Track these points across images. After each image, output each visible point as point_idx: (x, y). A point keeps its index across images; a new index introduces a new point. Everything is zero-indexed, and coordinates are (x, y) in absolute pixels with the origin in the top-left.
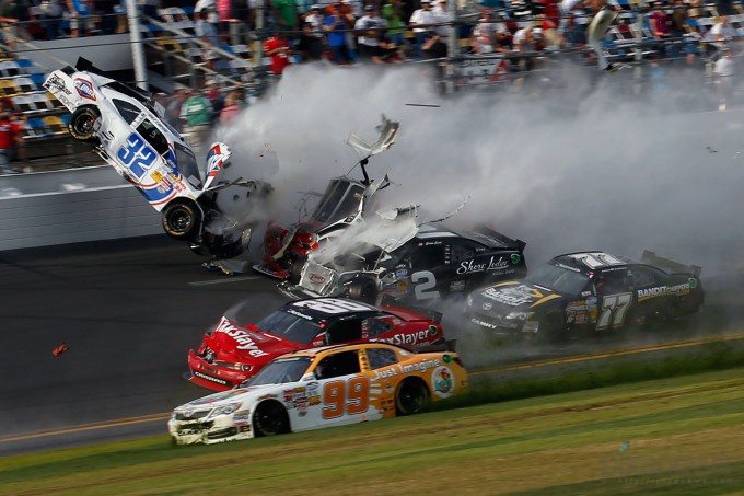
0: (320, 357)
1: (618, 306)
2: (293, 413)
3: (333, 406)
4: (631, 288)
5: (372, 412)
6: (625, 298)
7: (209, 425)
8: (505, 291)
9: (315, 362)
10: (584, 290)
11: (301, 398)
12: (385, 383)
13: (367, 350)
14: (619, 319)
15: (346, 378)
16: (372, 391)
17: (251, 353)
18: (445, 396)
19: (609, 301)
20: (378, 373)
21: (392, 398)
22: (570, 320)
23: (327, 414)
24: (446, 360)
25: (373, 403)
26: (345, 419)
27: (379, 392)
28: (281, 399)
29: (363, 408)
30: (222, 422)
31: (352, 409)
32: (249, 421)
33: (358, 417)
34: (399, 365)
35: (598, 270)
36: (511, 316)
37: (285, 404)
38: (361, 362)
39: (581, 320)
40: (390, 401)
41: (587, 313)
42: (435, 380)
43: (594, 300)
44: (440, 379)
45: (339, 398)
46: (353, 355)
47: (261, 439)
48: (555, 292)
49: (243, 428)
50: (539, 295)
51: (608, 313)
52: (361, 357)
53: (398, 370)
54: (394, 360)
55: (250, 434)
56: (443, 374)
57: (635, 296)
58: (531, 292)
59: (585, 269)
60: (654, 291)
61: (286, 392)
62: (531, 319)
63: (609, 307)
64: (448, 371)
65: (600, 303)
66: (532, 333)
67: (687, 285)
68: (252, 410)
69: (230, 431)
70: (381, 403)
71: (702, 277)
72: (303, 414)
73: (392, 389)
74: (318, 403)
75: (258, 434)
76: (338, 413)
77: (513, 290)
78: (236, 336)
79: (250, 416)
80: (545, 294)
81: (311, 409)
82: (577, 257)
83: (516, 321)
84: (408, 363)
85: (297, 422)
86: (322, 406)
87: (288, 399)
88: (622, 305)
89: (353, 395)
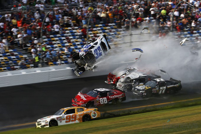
0: (66, 110)
1: (163, 89)
2: (59, 122)
3: (68, 120)
4: (166, 85)
5: (77, 121)
6: (165, 88)
7: (41, 124)
8: (140, 87)
9: (65, 111)
10: (156, 86)
11: (61, 119)
12: (80, 115)
13: (77, 108)
14: (163, 92)
15: (71, 114)
16: (77, 117)
17: (84, 99)
18: (94, 118)
19: (161, 88)
20: (79, 113)
21: (82, 118)
22: (153, 92)
23: (66, 122)
24: (95, 110)
25: (77, 119)
26: (71, 123)
27: (79, 117)
28: (56, 119)
29: (75, 120)
30: (43, 124)
31: (72, 121)
32: (48, 124)
33: (74, 122)
34: (84, 112)
35: (159, 82)
36: (141, 92)
37: (57, 120)
38: (76, 111)
39: (155, 92)
40: (81, 119)
41: (157, 91)
42: (92, 114)
43: (158, 88)
44: (93, 114)
45: (69, 119)
46: (74, 110)
47: (51, 127)
48: (150, 87)
49: (47, 125)
50: (147, 87)
51: (161, 91)
52: (75, 110)
53: (83, 112)
54: (83, 110)
55: (48, 126)
56: (94, 113)
57: (167, 87)
58: (145, 87)
59: (156, 82)
60: (171, 86)
61: (57, 118)
62: (145, 92)
63: (161, 89)
64: (95, 112)
65: (159, 89)
66: (145, 95)
67: (178, 85)
68: (49, 121)
69: (45, 126)
70: (79, 119)
71: (181, 83)
72: (61, 122)
73: (82, 117)
74: (64, 120)
75: (50, 126)
76: (69, 121)
77: (142, 86)
78: (81, 96)
79: (48, 123)
80: (148, 87)
81: (63, 121)
82: (155, 79)
83: (141, 93)
84: (86, 111)
85: (59, 124)
86: (65, 120)
87: (57, 119)
88: (164, 89)
89: (73, 118)
